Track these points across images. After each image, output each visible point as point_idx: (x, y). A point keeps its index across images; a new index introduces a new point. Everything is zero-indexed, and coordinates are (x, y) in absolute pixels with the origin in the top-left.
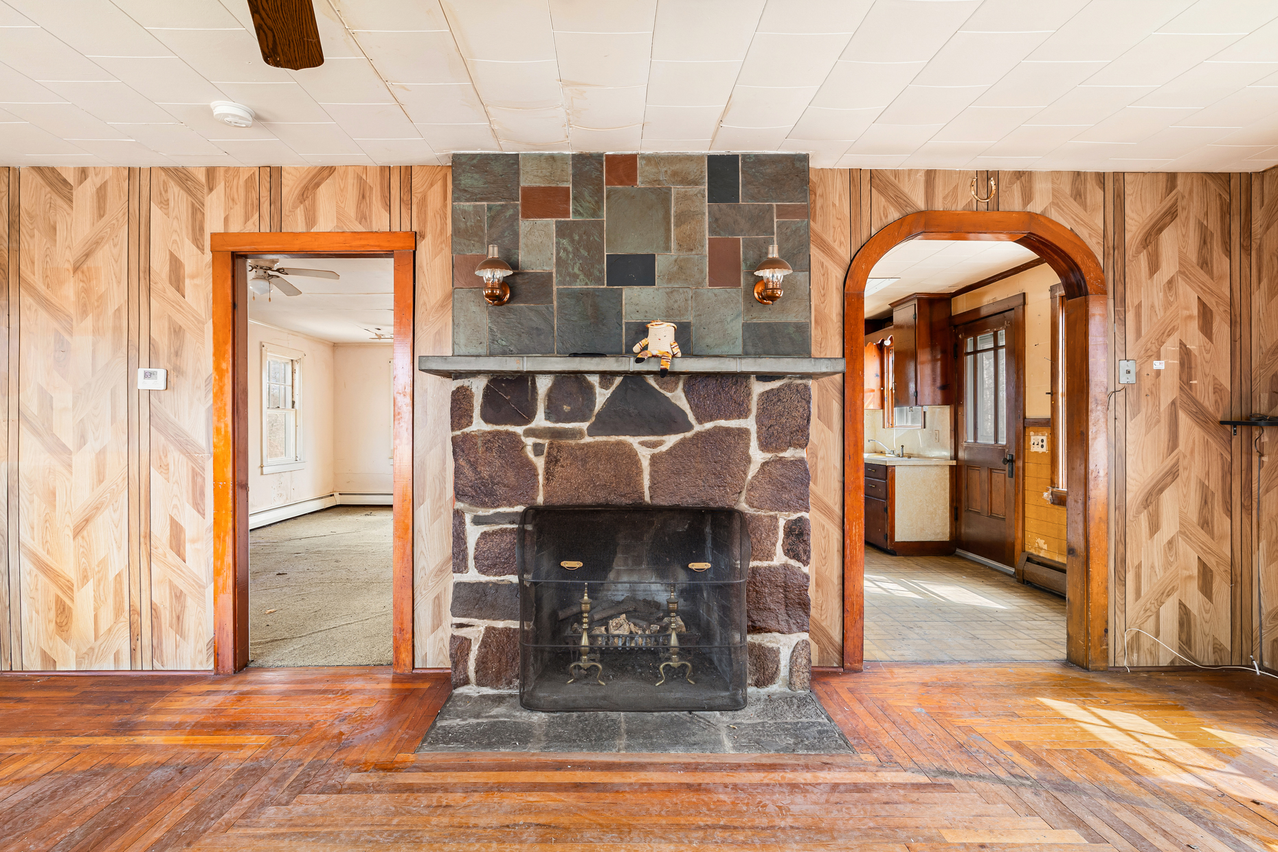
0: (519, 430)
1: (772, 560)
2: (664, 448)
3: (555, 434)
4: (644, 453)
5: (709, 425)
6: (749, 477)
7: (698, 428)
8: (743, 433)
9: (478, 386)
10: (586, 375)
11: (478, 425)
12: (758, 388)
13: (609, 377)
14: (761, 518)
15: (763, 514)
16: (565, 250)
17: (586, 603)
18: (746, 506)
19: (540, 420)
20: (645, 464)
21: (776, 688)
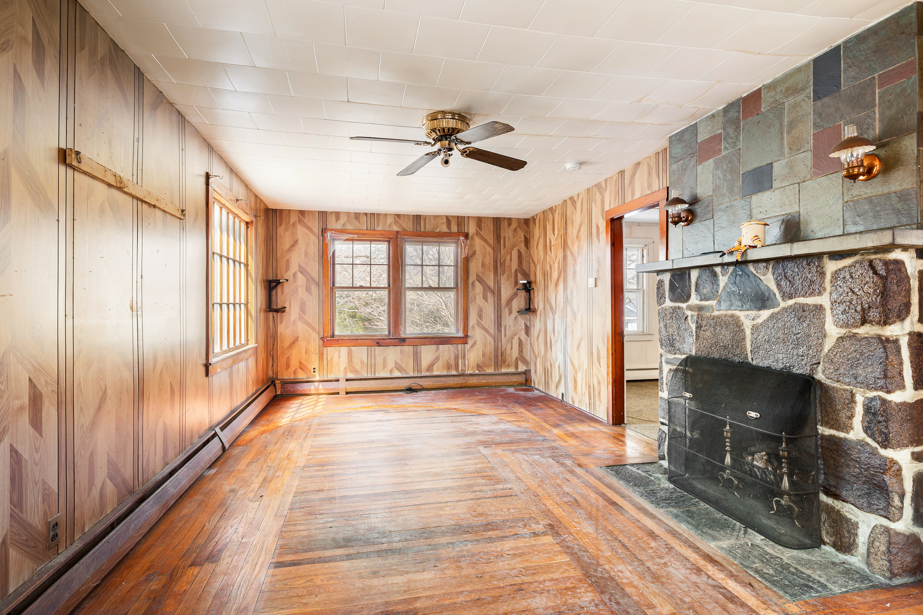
0: (684, 305)
1: (848, 433)
2: (760, 321)
3: (700, 309)
4: (748, 324)
5: (791, 302)
6: (826, 350)
7: (783, 304)
8: (820, 308)
9: (667, 277)
10: (714, 268)
11: (668, 304)
12: (831, 266)
13: (726, 267)
14: (837, 391)
15: (839, 386)
16: (719, 178)
17: (727, 432)
18: (823, 377)
19: (694, 300)
20: (748, 332)
21: (856, 560)
